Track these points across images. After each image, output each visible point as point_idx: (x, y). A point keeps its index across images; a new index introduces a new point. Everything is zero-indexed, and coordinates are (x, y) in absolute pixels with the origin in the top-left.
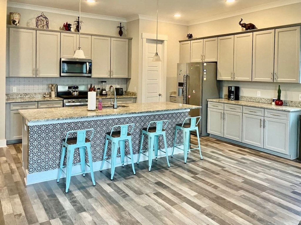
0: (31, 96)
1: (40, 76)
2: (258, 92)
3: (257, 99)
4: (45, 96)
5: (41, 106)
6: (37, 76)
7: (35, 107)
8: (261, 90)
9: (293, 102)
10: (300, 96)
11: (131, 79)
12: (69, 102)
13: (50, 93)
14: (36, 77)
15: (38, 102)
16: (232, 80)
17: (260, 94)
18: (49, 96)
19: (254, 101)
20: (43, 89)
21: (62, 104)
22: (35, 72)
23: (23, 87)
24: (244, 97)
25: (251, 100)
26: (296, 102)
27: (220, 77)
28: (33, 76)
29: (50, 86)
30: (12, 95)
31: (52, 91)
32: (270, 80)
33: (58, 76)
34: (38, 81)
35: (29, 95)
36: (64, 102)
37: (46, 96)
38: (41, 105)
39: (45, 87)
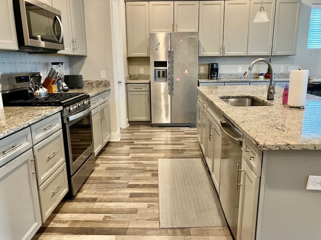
2: (239, 67)
3: (239, 75)
8: (242, 65)
9: (276, 74)
10: (281, 68)
11: (87, 57)
16: (221, 55)
17: (241, 70)
19: (235, 77)
24: (223, 74)
25: (232, 77)
26: (279, 74)
27: (203, 52)
32: (268, 53)
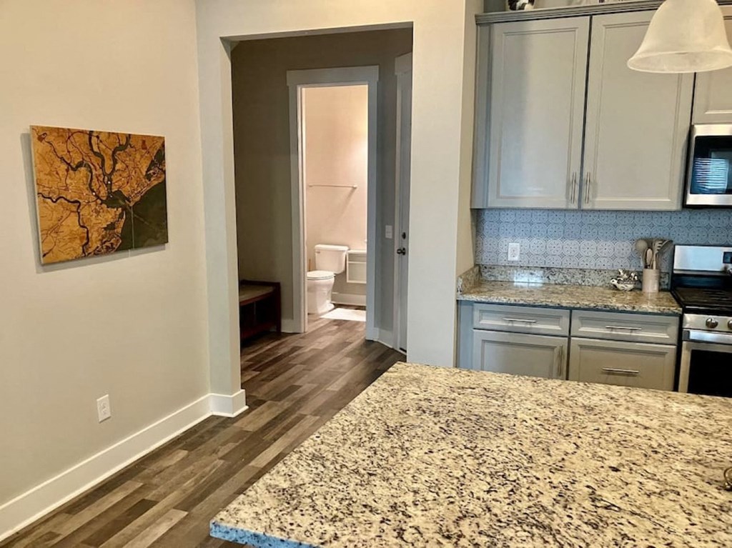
0: (569, 278)
1: (597, 207)
4: (615, 286)
5: (583, 329)
6: (585, 206)
7: (557, 328)
12: (711, 327)
13: (640, 274)
14: (580, 210)
15: (571, 309)
18: (630, 286)
20: (614, 257)
21: (674, 330)
22: (577, 188)
23: (544, 243)
28: (567, 205)
29: (642, 245)
30: (503, 269)
31: (646, 267)
33: (676, 206)
34: (598, 225)
35: (561, 275)
36: (686, 326)
37: (620, 286)
38: (583, 325)
39: (625, 247)
